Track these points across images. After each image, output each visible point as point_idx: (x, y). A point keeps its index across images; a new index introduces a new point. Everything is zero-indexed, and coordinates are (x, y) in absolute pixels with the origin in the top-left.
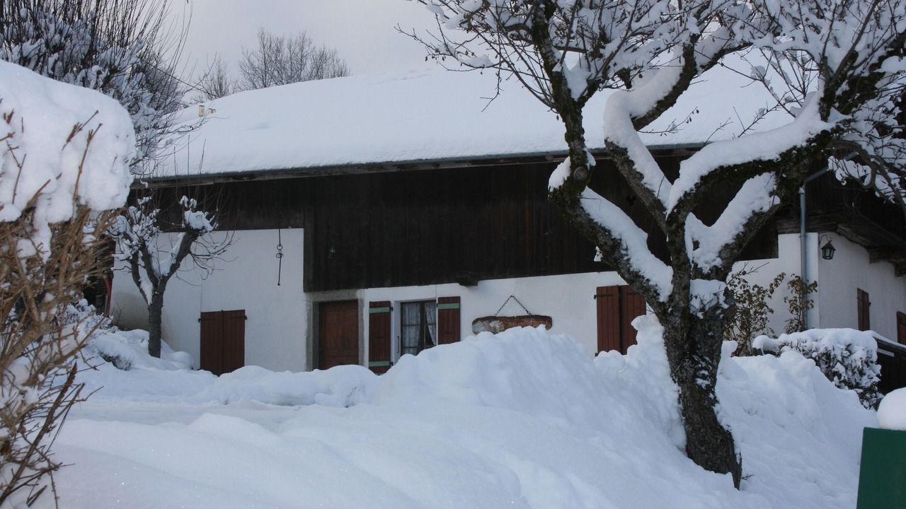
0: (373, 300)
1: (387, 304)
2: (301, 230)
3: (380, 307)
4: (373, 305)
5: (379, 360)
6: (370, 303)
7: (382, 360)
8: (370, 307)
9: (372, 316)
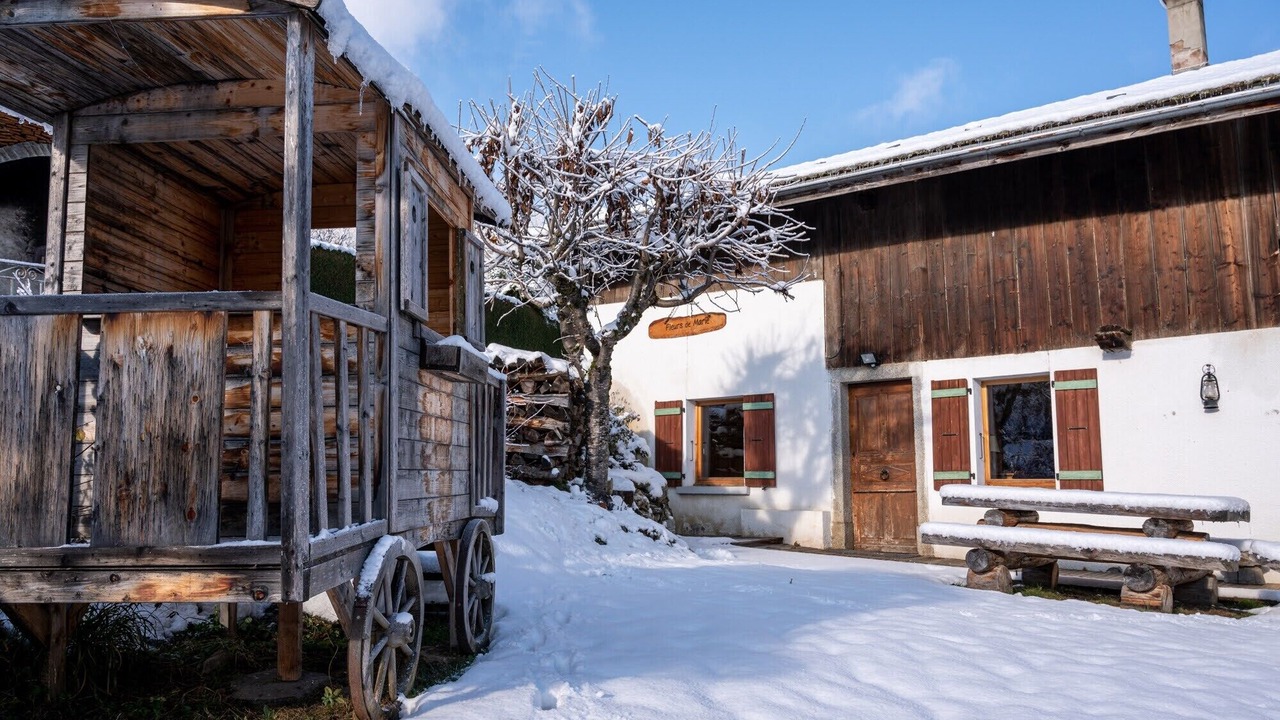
0: (938, 378)
1: (963, 383)
2: (820, 283)
3: (949, 387)
4: (937, 385)
5: (951, 469)
6: (933, 382)
7: (957, 470)
8: (933, 389)
9: (936, 402)
